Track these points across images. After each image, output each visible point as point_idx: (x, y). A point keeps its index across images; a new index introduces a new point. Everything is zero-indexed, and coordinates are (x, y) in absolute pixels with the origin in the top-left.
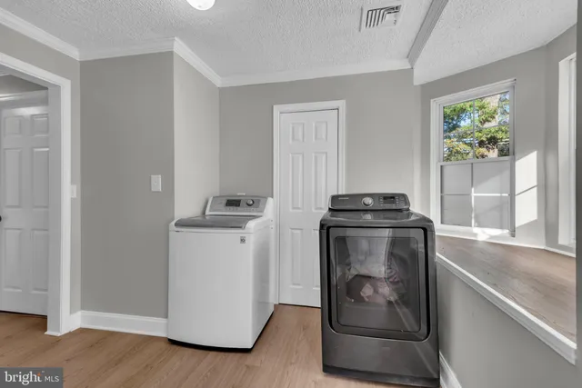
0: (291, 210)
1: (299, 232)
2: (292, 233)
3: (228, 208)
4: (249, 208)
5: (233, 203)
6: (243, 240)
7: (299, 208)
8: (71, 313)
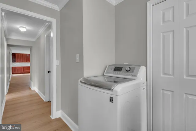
0: (162, 75)
1: (170, 93)
2: (163, 94)
3: (115, 72)
4: (127, 73)
5: (118, 69)
6: (111, 100)
7: (169, 74)
8: (57, 111)
